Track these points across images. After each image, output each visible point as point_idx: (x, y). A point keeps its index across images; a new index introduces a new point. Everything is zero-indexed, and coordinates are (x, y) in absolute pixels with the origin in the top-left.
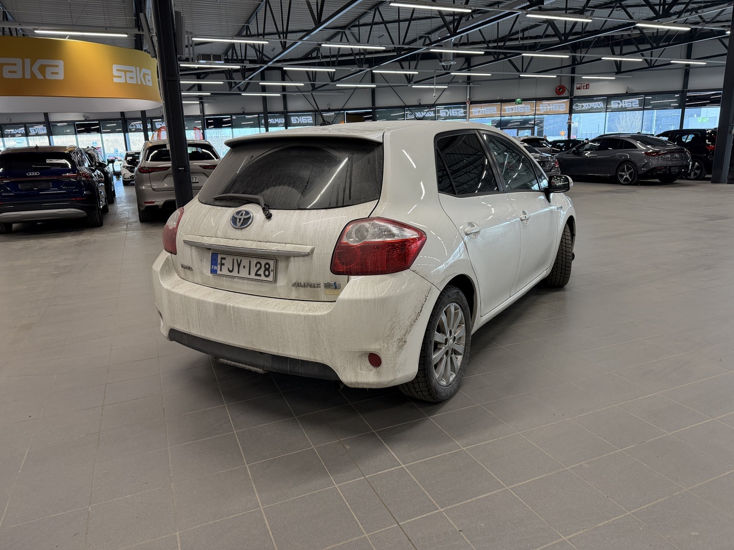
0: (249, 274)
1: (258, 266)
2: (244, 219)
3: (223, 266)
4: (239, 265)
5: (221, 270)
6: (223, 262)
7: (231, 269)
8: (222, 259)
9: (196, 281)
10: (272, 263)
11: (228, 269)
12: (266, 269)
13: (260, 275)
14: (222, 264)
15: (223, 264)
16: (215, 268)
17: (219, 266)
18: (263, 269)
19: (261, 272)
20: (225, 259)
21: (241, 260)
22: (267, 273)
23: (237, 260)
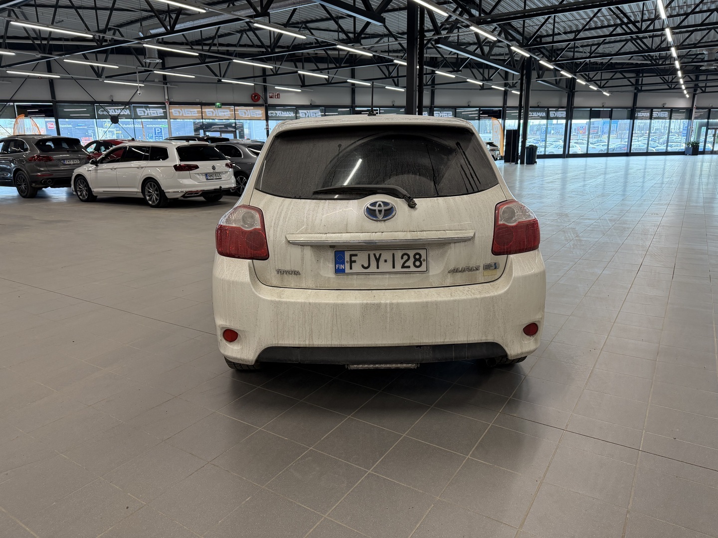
0: (394, 267)
1: (406, 257)
2: (385, 210)
3: (353, 264)
4: (378, 260)
5: (351, 268)
6: (353, 259)
7: (366, 265)
8: (351, 256)
9: (304, 286)
10: (423, 252)
11: (363, 266)
12: (416, 260)
13: (409, 267)
14: (352, 262)
15: (355, 262)
16: (342, 267)
17: (347, 266)
18: (412, 260)
19: (410, 263)
20: (356, 255)
21: (380, 255)
22: (418, 263)
23: (375, 255)
